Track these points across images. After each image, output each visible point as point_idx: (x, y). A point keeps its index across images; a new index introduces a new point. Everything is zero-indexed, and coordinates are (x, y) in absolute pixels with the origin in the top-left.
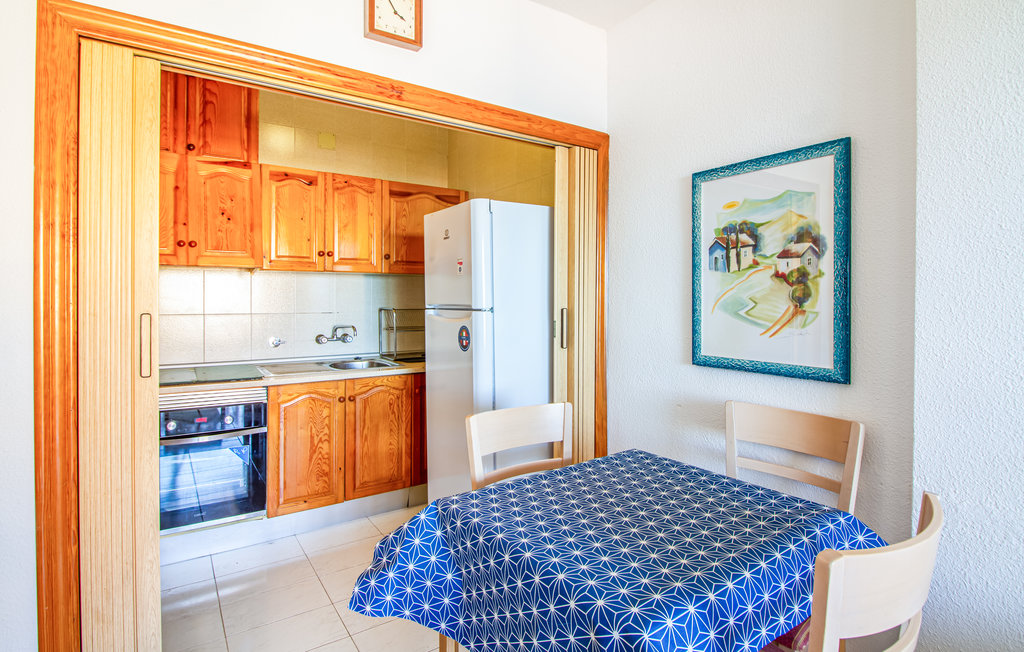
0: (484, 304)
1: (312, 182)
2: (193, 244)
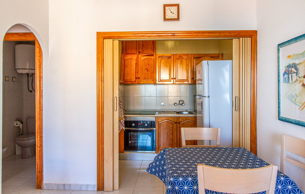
1: (170, 57)
2: (139, 78)
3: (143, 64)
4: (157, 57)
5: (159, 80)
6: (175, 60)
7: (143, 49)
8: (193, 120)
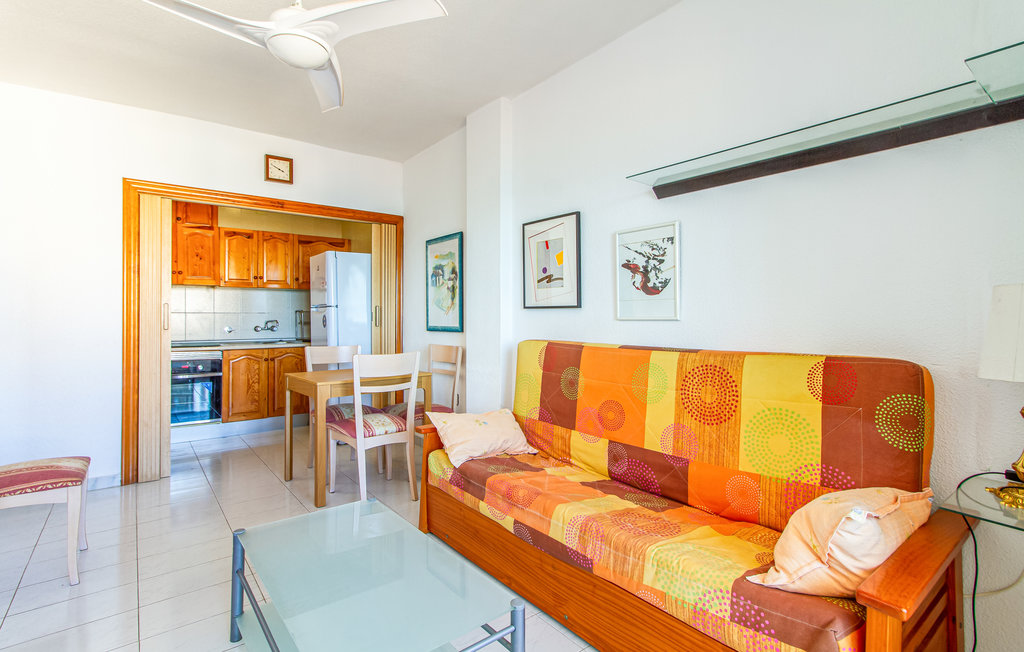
0: (333, 302)
1: (250, 236)
2: (179, 272)
3: (189, 245)
4: (222, 233)
5: (227, 280)
6: (261, 241)
7: (186, 212)
8: (299, 353)
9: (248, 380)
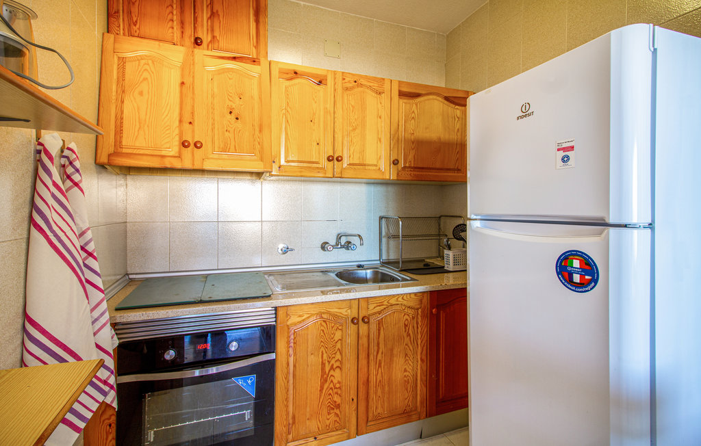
1: (321, 81)
2: (198, 145)
3: (216, 90)
4: (275, 73)
5: (283, 162)
6: (340, 90)
7: (213, 30)
8: (411, 304)
9: (323, 364)
